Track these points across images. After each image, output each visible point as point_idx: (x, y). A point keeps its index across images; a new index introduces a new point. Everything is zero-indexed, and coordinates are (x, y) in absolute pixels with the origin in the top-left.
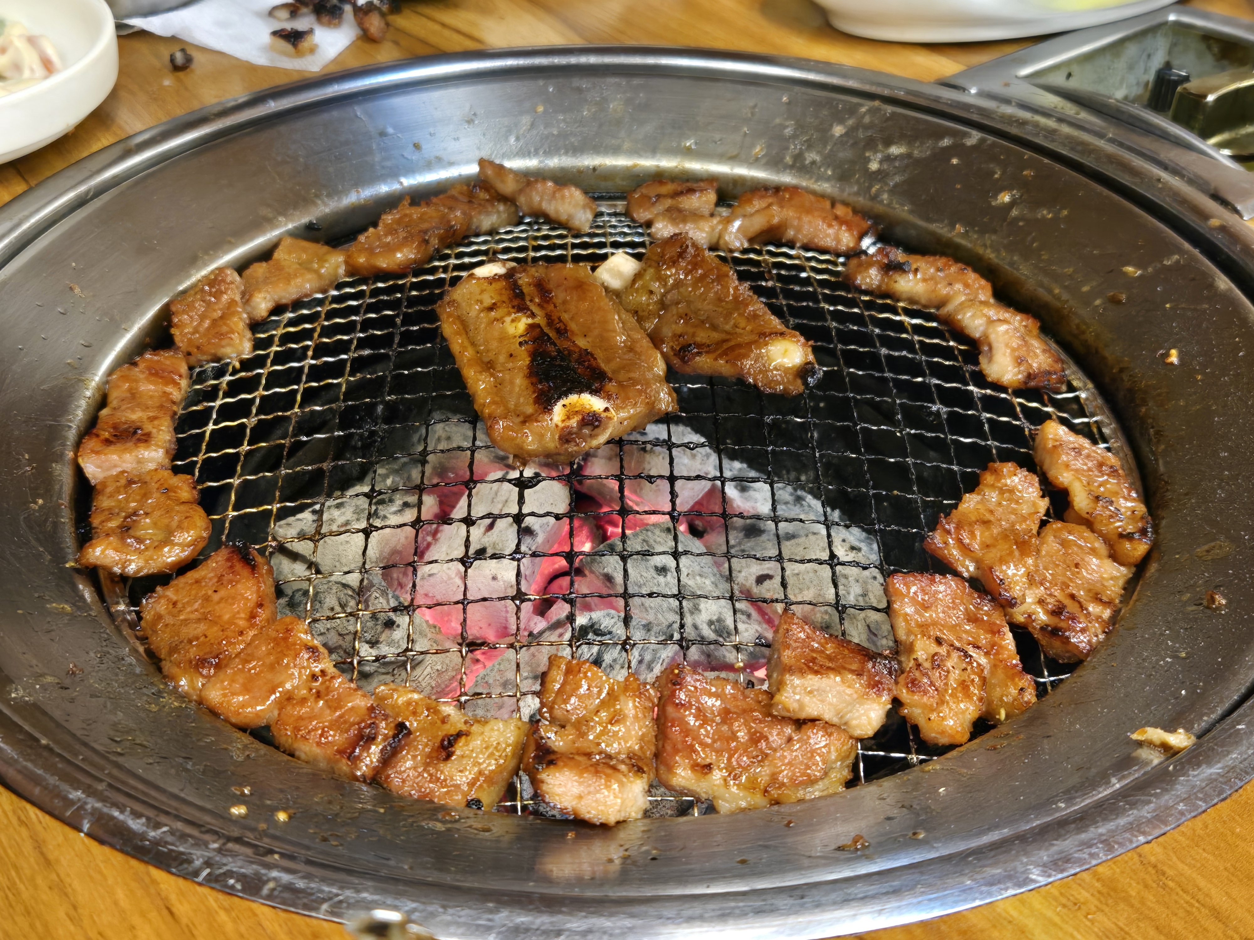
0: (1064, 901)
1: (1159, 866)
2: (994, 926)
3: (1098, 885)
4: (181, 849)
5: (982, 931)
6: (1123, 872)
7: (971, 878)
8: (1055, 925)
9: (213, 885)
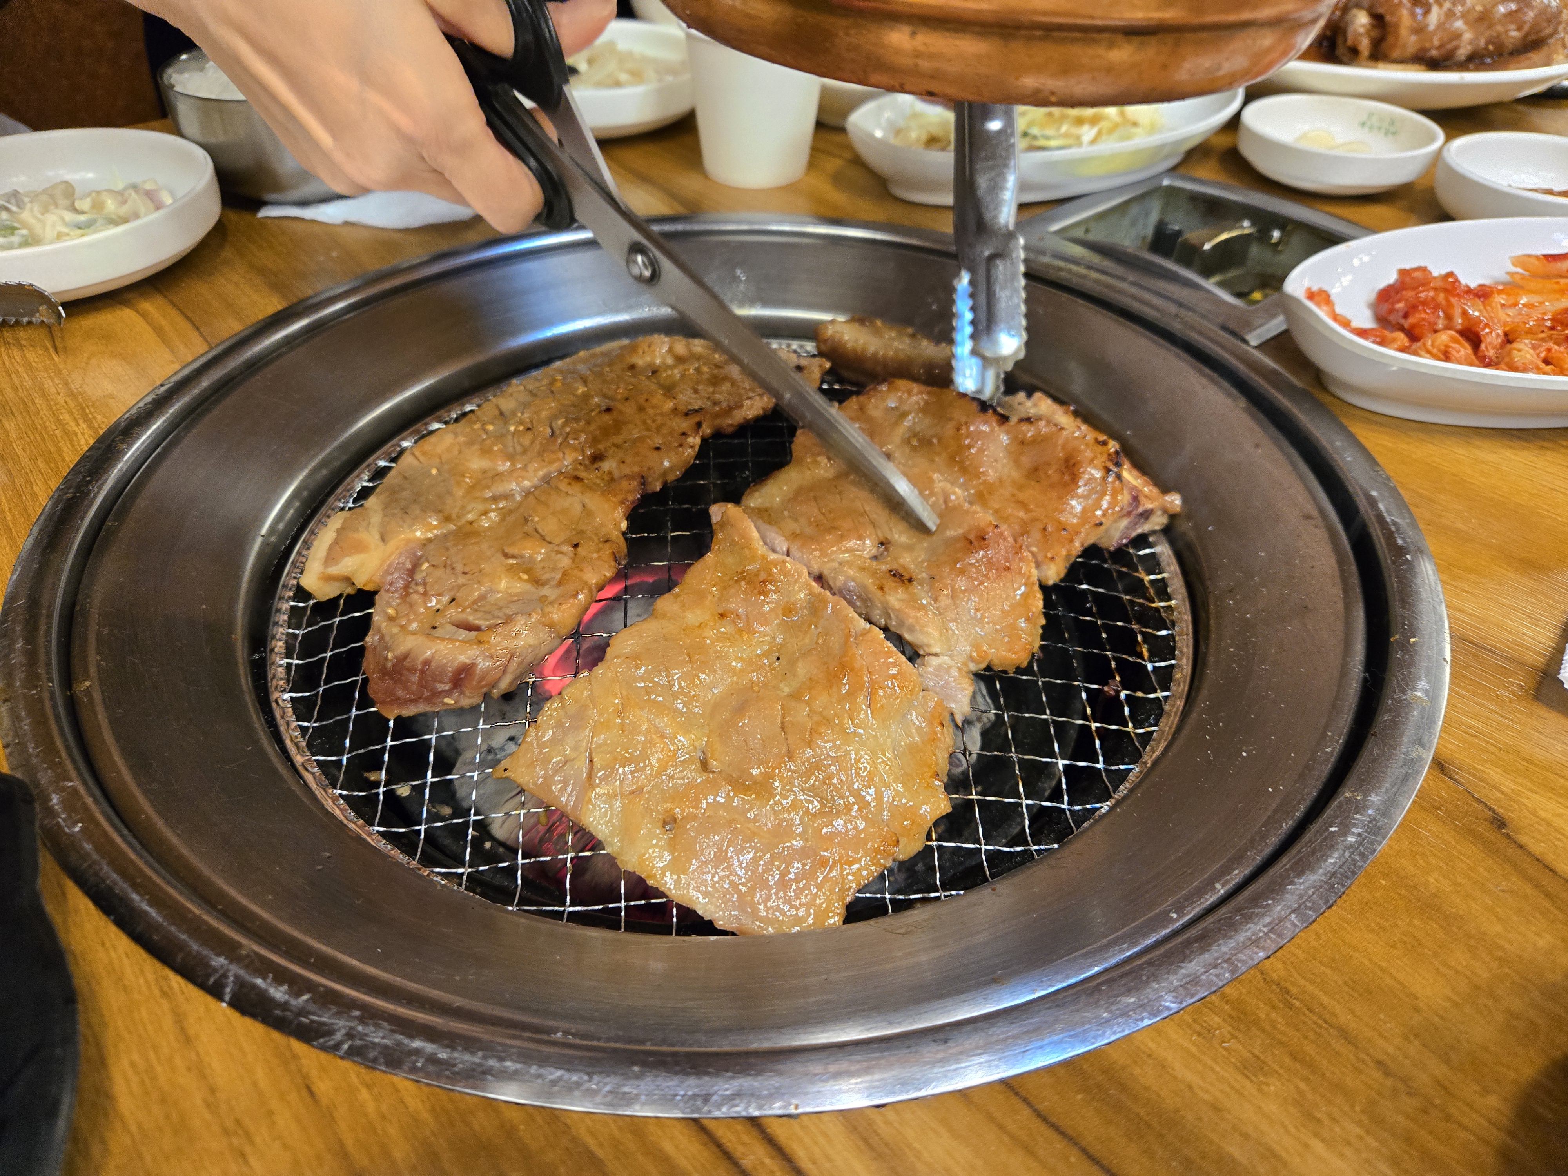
0: (1198, 1028)
1: (1283, 984)
2: (1136, 1062)
3: (1227, 1008)
4: (324, 1019)
5: (1124, 1068)
6: (1249, 992)
7: (1107, 1010)
8: (1194, 1056)
9: (356, 1059)
